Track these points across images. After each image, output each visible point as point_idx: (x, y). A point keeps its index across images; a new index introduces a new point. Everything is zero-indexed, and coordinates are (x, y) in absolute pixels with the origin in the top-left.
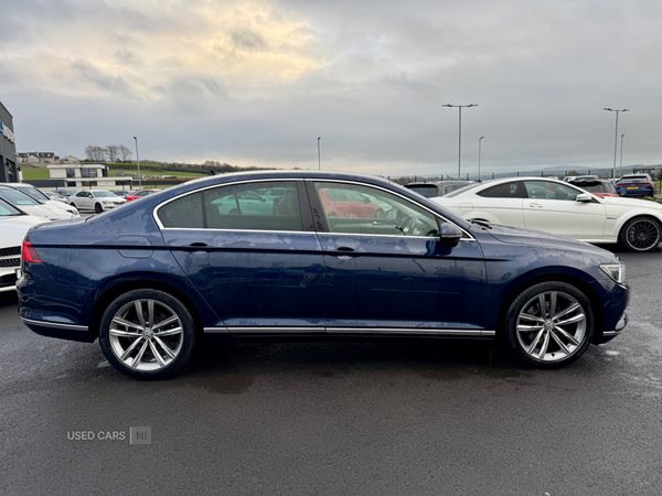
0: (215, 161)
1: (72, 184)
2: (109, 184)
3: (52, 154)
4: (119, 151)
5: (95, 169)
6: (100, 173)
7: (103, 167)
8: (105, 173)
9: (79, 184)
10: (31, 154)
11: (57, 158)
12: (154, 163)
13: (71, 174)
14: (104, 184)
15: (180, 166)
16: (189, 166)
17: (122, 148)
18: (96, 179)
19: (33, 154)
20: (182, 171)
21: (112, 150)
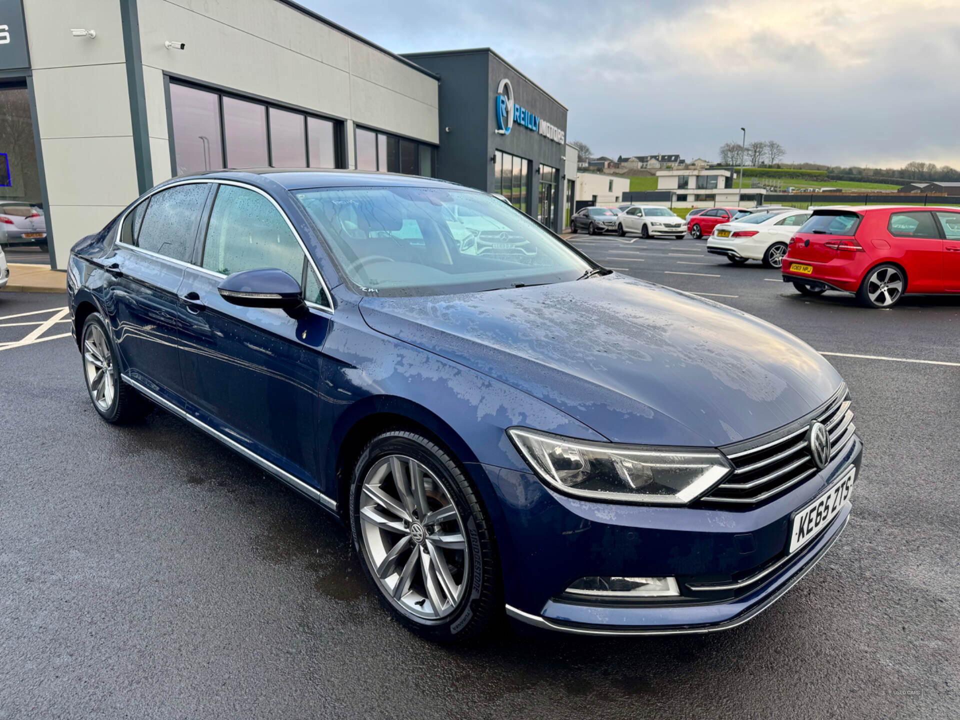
0: (927, 162)
1: (683, 198)
2: (730, 198)
3: (677, 157)
4: (766, 150)
5: (716, 177)
6: (721, 183)
7: (728, 174)
8: (729, 183)
9: (690, 198)
10: (652, 157)
11: (682, 162)
12: (819, 168)
13: (683, 184)
14: (723, 198)
15: (860, 171)
16: (877, 172)
17: (772, 145)
18: (714, 191)
19: (655, 157)
20: (860, 180)
21: (757, 148)
